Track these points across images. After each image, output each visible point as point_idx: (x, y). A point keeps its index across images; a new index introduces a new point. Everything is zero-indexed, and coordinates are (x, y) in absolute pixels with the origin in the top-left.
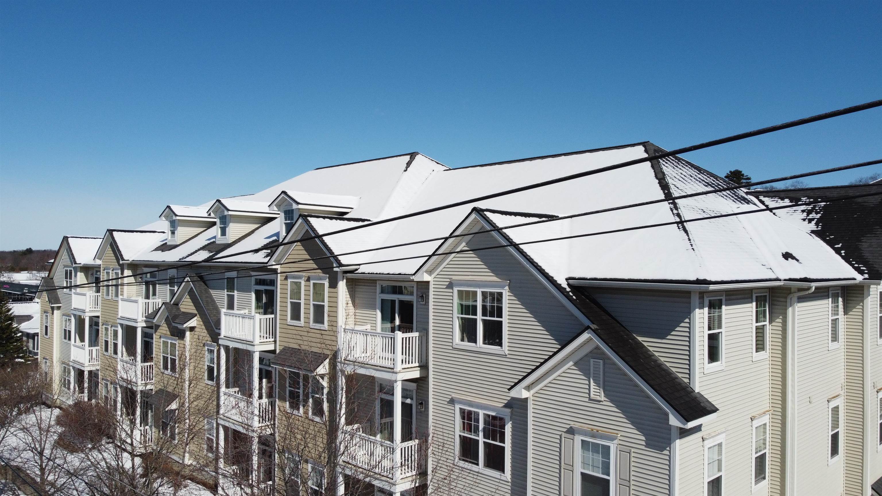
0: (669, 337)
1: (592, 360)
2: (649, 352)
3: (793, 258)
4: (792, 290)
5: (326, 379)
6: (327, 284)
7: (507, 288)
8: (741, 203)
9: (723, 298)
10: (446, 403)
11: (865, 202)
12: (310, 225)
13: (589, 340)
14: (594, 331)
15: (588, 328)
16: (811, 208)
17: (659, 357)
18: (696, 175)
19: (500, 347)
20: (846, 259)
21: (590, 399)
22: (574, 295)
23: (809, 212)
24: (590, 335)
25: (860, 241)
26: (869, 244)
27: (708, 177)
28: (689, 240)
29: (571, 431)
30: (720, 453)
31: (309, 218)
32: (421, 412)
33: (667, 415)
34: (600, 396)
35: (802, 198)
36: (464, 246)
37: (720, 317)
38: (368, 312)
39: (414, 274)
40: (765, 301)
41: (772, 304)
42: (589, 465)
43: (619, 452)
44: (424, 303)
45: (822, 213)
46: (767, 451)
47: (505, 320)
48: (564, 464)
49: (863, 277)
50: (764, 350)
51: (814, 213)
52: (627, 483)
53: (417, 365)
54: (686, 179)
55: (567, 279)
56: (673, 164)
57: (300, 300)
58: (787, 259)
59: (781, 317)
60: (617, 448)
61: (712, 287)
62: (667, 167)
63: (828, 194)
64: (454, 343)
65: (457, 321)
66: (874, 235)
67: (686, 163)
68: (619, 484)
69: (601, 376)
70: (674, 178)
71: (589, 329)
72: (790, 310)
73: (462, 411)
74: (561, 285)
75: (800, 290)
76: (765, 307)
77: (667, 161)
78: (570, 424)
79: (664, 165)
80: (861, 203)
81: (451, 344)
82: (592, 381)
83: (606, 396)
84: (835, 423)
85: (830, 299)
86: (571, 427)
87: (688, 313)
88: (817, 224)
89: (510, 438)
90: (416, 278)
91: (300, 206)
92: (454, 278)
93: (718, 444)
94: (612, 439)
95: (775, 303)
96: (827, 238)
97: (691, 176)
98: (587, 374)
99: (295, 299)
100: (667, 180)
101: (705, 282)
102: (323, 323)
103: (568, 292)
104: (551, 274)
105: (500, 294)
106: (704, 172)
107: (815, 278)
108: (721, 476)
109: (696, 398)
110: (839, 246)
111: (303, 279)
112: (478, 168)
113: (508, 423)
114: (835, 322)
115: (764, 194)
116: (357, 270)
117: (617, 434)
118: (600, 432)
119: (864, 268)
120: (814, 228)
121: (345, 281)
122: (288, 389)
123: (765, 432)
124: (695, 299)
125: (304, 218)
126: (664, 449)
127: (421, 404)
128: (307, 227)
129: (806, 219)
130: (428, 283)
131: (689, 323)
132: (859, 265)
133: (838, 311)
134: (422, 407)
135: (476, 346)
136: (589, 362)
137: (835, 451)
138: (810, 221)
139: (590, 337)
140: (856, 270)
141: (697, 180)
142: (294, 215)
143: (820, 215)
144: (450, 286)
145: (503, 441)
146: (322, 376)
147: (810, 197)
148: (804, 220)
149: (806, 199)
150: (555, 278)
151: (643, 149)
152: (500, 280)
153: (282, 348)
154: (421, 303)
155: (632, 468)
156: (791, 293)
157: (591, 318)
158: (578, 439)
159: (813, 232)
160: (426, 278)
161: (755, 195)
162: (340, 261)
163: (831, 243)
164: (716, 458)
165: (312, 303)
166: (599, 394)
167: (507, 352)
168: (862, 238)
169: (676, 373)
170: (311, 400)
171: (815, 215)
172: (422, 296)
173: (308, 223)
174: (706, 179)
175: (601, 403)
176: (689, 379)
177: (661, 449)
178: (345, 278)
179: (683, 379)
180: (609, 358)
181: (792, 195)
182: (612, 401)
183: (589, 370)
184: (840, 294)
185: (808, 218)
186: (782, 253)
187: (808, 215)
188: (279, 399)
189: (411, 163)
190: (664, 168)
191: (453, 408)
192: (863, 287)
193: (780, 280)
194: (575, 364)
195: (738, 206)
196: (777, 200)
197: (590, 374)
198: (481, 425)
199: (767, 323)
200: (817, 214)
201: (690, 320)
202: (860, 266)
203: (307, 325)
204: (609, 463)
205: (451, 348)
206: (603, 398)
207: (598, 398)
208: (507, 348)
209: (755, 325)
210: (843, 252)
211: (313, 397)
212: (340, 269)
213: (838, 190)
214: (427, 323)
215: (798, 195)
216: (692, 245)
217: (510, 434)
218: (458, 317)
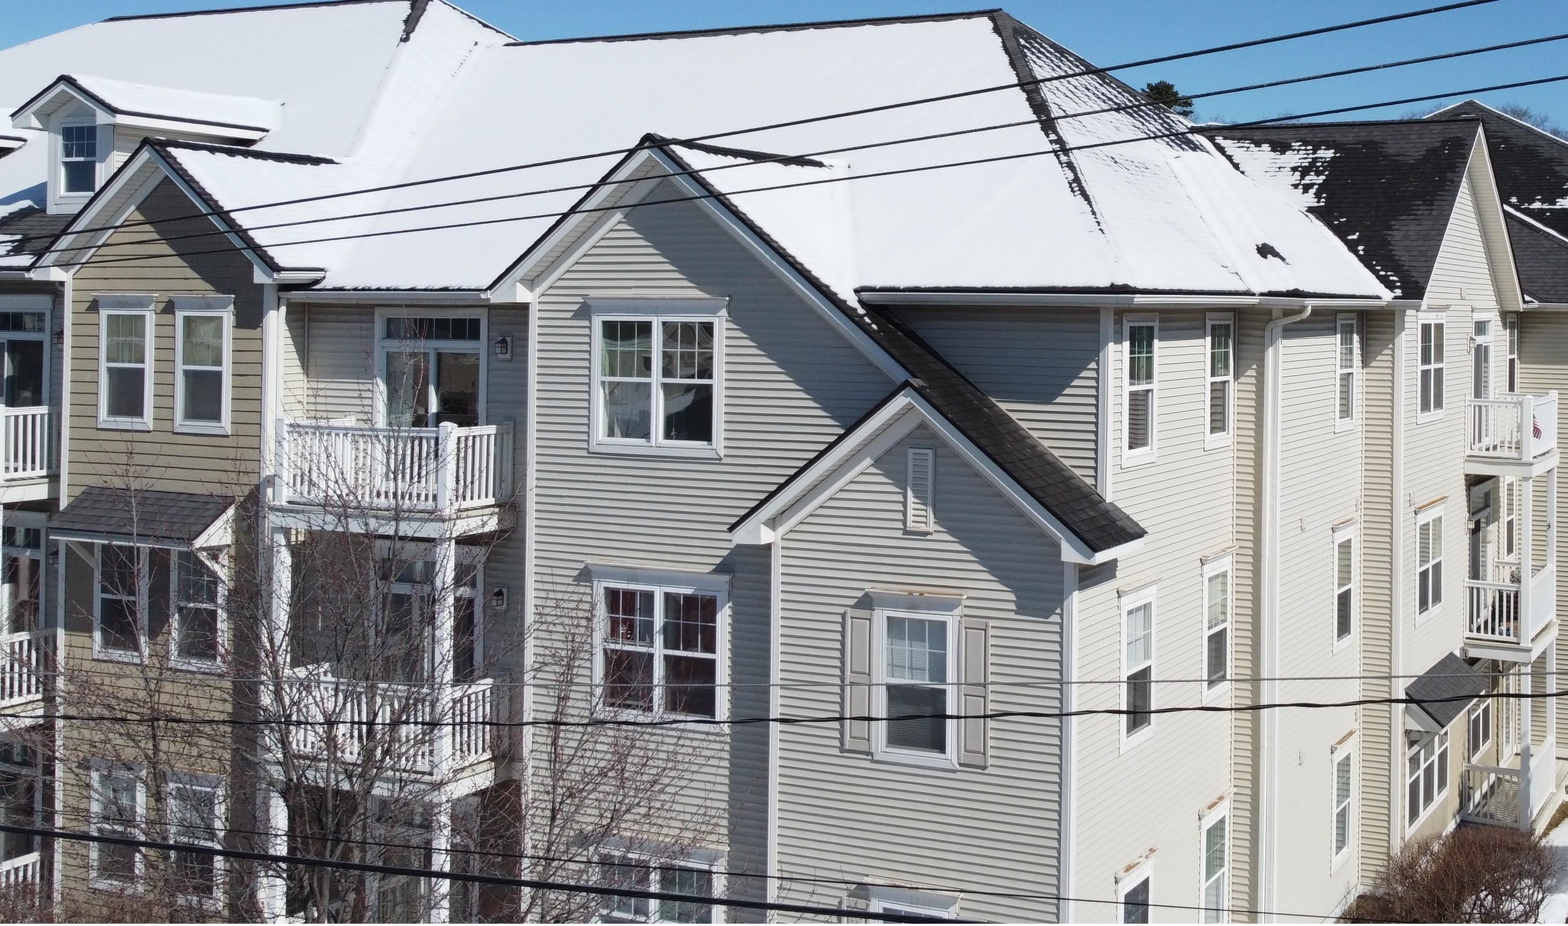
0: (1059, 400)
1: (911, 452)
2: (1021, 432)
3: (1276, 254)
4: (1275, 315)
5: (224, 559)
6: (228, 317)
7: (724, 312)
8: (1183, 149)
9: (1156, 325)
10: (570, 581)
11: (1399, 155)
12: (176, 166)
13: (908, 409)
14: (918, 390)
15: (906, 384)
16: (1307, 164)
17: (1040, 440)
18: (1096, 88)
19: (705, 443)
20: (1366, 261)
21: (906, 532)
22: (873, 323)
23: (1305, 172)
24: (909, 399)
25: (1389, 228)
26: (1403, 233)
27: (1119, 93)
28: (1094, 213)
29: (866, 603)
30: (1148, 624)
31: (173, 150)
32: (496, 614)
33: (1057, 546)
34: (926, 523)
35: (1293, 144)
36: (620, 222)
37: (1150, 360)
38: (350, 386)
39: (486, 290)
40: (1227, 336)
41: (1239, 343)
42: (905, 667)
43: (964, 630)
44: (508, 356)
45: (1327, 173)
46: (1227, 625)
47: (719, 383)
48: (852, 672)
49: (1393, 295)
50: (1224, 430)
51: (1313, 173)
52: (979, 691)
53: (491, 501)
54: (1078, 93)
55: (857, 291)
56: (1052, 61)
57: (143, 362)
58: (1265, 257)
59: (1254, 366)
60: (960, 623)
61: (1139, 299)
62: (1040, 66)
63: (1339, 137)
64: (593, 442)
65: (601, 391)
66: (1412, 217)
67: (1077, 60)
68: (965, 695)
69: (930, 484)
70: (1056, 91)
71: (908, 388)
72: (1270, 352)
73: (612, 595)
74: (845, 302)
75: (1288, 313)
76: (1227, 346)
77: (1040, 55)
78: (863, 589)
79: (1035, 62)
80: (1392, 156)
81: (584, 445)
82: (910, 493)
83: (939, 521)
84: (1345, 575)
85: (1339, 336)
86: (866, 595)
87: (1094, 352)
88: (1318, 195)
89: (728, 637)
90: (496, 297)
91: (121, 119)
92: (592, 293)
93: (1145, 606)
94: (949, 606)
95: (1245, 339)
96: (1336, 222)
97: (1088, 89)
98: (901, 484)
99: (123, 361)
100: (1043, 95)
101: (1126, 289)
102: (216, 416)
103: (862, 316)
104: (825, 279)
105: (708, 329)
106: (1111, 82)
107: (1312, 291)
108: (1150, 667)
109: (1107, 512)
110: (1355, 237)
111: (152, 307)
112: (600, 43)
113: (723, 606)
114: (1346, 378)
115: (1226, 133)
116: (317, 281)
117: (961, 595)
118: (926, 595)
119: (1395, 278)
120: (1313, 202)
121: (283, 309)
122: (98, 596)
123: (1224, 591)
124: (1107, 323)
125: (157, 148)
126: (1052, 612)
127: (499, 594)
128: (165, 171)
129: (1300, 184)
130: (524, 307)
131: (1097, 371)
132: (1386, 272)
133: (1351, 360)
134: (500, 602)
135: (648, 444)
136: (906, 455)
137: (1344, 627)
138: (1307, 188)
139: (909, 403)
140: (1381, 282)
141: (1099, 98)
142: (97, 141)
143: (1324, 177)
144: (584, 312)
145: (710, 646)
146: (214, 553)
147: (1308, 141)
148: (1296, 186)
149: (1300, 146)
150: (833, 289)
151: (991, 25)
152: (708, 296)
153: (78, 491)
154: (500, 356)
155: (991, 660)
156: (1271, 320)
157: (910, 367)
158: (881, 616)
159: (1311, 210)
160: (522, 295)
161: (1207, 135)
162: (272, 258)
163: (1340, 232)
164: (1141, 633)
165: (180, 367)
166: (924, 519)
167: (722, 452)
168: (1393, 223)
169: (1072, 469)
170: (175, 621)
171: (1315, 177)
172: (504, 341)
173: (171, 161)
174: (1115, 96)
175: (929, 537)
176: (1096, 477)
177: (1046, 613)
178: (283, 301)
179: (1083, 478)
180: (945, 445)
181: (1274, 136)
182: (951, 531)
183: (906, 472)
184: (1355, 326)
185: (1303, 182)
186: (1257, 246)
187: (1302, 177)
188: (67, 627)
189: (418, 20)
190: (1035, 68)
191: (588, 590)
192: (1393, 313)
193: (1254, 294)
194: (877, 463)
195: (1177, 154)
196: (1248, 145)
197: (906, 481)
198: (659, 619)
199: (1230, 377)
200: (1318, 176)
201: (1098, 364)
202: (1389, 273)
203: (166, 426)
204: (943, 658)
205: (584, 453)
206: (932, 527)
207: (923, 528)
208: (723, 443)
209: (1210, 379)
210: (1361, 248)
211: (180, 610)
212: (275, 280)
213: (1356, 130)
214: (523, 403)
215: (1285, 136)
216: (1098, 223)
217: (729, 629)
218: (603, 383)
